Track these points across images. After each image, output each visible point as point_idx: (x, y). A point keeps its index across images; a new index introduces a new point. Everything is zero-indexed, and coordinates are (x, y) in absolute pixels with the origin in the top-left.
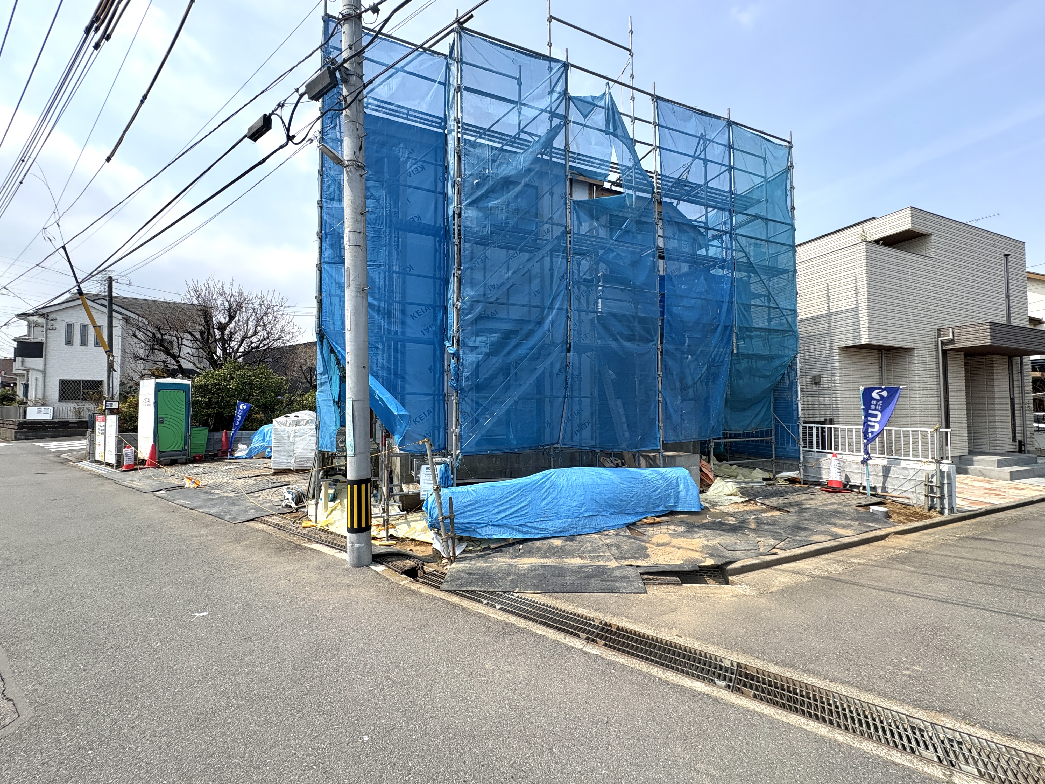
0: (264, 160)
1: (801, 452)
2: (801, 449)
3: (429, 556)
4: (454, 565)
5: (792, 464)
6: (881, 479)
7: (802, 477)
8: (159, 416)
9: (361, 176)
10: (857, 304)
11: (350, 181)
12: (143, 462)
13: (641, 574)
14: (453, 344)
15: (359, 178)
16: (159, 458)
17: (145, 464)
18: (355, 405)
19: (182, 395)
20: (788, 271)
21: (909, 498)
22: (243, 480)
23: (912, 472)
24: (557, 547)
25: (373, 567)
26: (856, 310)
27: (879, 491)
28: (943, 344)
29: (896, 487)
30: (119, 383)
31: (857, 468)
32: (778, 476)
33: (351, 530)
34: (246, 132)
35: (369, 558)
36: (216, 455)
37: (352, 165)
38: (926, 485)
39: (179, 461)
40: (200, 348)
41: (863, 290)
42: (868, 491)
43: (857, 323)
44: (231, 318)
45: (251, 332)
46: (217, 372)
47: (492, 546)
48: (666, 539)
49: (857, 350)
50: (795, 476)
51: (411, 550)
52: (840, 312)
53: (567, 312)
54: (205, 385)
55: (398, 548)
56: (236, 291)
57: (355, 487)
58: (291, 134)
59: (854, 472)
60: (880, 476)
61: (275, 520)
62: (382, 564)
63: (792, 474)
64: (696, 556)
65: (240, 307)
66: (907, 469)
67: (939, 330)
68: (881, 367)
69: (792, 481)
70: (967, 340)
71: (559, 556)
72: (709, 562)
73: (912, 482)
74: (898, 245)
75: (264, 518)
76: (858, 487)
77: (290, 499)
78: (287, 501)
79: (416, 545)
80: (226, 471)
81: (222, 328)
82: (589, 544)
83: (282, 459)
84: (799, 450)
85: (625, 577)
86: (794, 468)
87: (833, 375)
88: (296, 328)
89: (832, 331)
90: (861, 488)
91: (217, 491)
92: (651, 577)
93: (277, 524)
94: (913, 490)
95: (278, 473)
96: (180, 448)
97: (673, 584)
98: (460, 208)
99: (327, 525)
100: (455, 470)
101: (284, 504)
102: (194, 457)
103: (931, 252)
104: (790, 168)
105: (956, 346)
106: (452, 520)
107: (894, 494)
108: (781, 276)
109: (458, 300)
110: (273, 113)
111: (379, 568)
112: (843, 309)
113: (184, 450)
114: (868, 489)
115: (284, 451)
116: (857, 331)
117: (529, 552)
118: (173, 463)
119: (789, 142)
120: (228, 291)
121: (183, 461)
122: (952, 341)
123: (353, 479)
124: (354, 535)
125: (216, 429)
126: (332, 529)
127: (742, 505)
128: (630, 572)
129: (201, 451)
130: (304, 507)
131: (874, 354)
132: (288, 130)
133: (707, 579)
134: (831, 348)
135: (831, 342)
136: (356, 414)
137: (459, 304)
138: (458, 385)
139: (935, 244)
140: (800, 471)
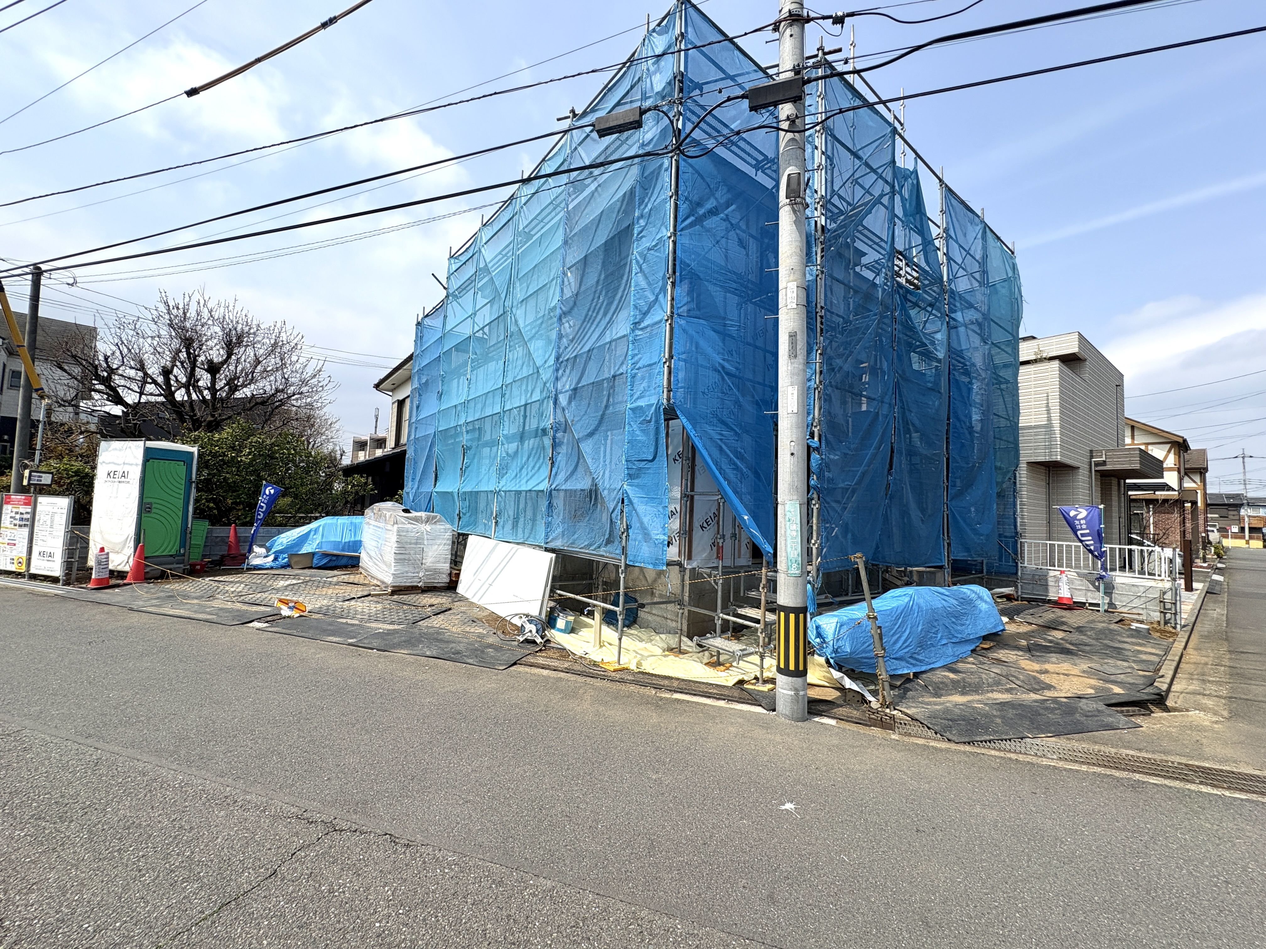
1: (1019, 568)
2: (1019, 564)
5: (1002, 581)
7: (1020, 593)
8: (144, 500)
10: (1050, 420)
12: (122, 575)
13: (1107, 706)
14: (813, 438)
17: (125, 579)
18: (803, 510)
19: (182, 469)
20: (1009, 382)
21: (1140, 614)
23: (1142, 589)
24: (956, 681)
25: (817, 720)
26: (1048, 426)
28: (1097, 464)
29: (1125, 604)
36: (219, 563)
38: (1161, 601)
41: (1055, 408)
42: (1101, 608)
43: (1049, 440)
44: (230, 355)
46: (217, 436)
48: (1034, 665)
50: (1011, 592)
52: (1028, 427)
63: (1008, 590)
64: (1093, 682)
66: (1137, 586)
67: (1091, 451)
68: (1049, 483)
69: (1008, 597)
70: (1114, 463)
71: (976, 692)
72: (1116, 688)
73: (1143, 599)
74: (1072, 366)
77: (534, 631)
78: (529, 634)
81: (213, 369)
83: (407, 572)
84: (1017, 566)
90: (1087, 605)
97: (1144, 715)
99: (638, 667)
100: (816, 591)
101: (521, 639)
102: (192, 567)
103: (1086, 376)
105: (1108, 467)
107: (1123, 610)
109: (820, 382)
112: (1033, 424)
113: (180, 554)
114: (1102, 606)
115: (410, 560)
116: (1049, 447)
117: (939, 688)
119: (1013, 253)
125: (221, 522)
126: (651, 671)
133: (1152, 708)
136: (804, 521)
137: (822, 387)
138: (821, 487)
139: (1088, 370)
140: (1016, 587)
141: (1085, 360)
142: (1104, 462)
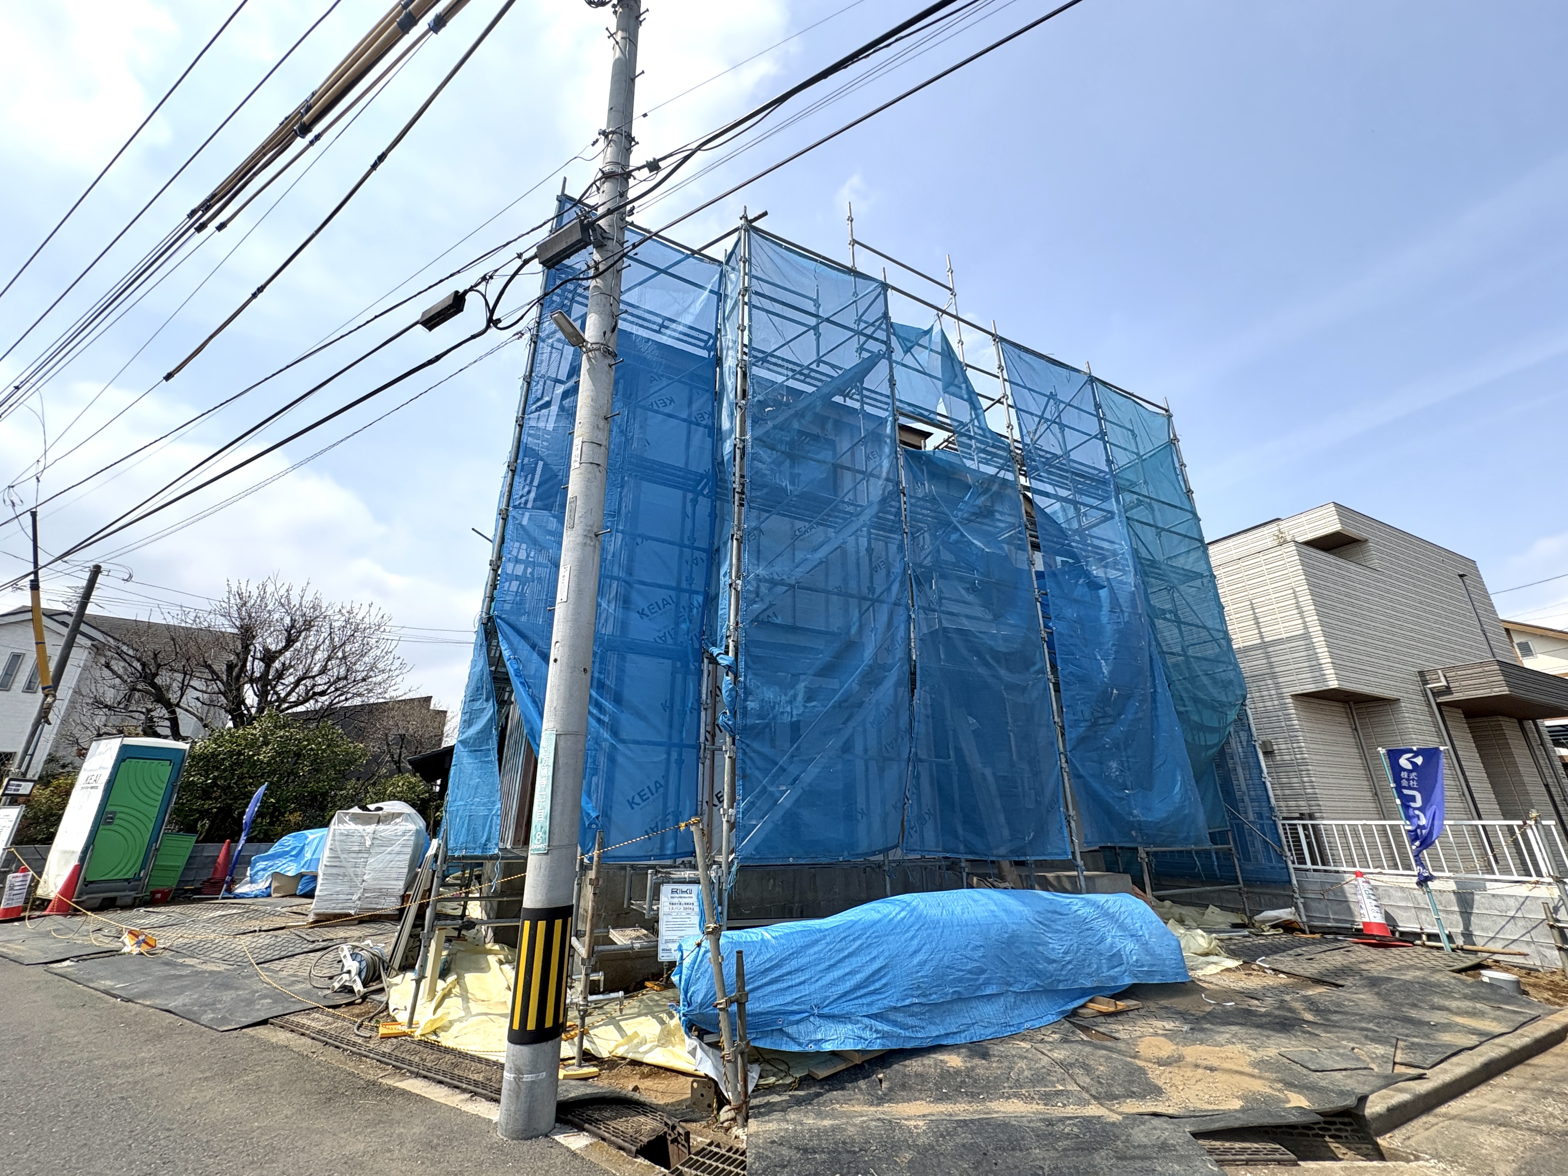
0: (438, 358)
1: (1292, 871)
2: (1291, 865)
3: (680, 1103)
4: (753, 1125)
5: (1276, 896)
6: (1457, 918)
7: (1305, 919)
8: (109, 809)
9: (610, 366)
10: (1306, 628)
11: (591, 371)
12: (44, 903)
13: (1196, 1135)
14: (727, 653)
15: (607, 368)
16: (81, 894)
17: (45, 909)
18: (562, 744)
19: (166, 770)
20: (1202, 576)
21: (1525, 955)
22: (249, 937)
23: (1512, 902)
24: (958, 1072)
25: (559, 1138)
26: (1306, 636)
27: (1460, 941)
28: (1436, 693)
29: (1492, 935)
30: (44, 758)
31: (1403, 899)
32: (1257, 918)
33: (518, 1037)
34: (418, 317)
35: (550, 1111)
36: (197, 891)
37: (599, 349)
38: (1552, 927)
39: (119, 902)
40: (221, 692)
41: (1309, 608)
42: (1444, 943)
43: (1313, 657)
44: (290, 642)
45: (316, 670)
46: (241, 732)
47: (822, 1073)
48: (1167, 1049)
49: (1316, 701)
50: (1291, 917)
51: (636, 1089)
52: (1280, 641)
53: (908, 610)
54: (213, 754)
55: (604, 1085)
56: (309, 598)
57: (542, 925)
58: (495, 318)
59: (1398, 907)
60: (1453, 912)
61: (316, 1022)
62: (581, 1129)
63: (1285, 914)
64: (1260, 1087)
65: (308, 625)
66: (1501, 897)
67: (1421, 674)
68: (1356, 729)
69: (1288, 927)
70: (1467, 688)
71: (973, 1096)
72: (1298, 1100)
73: (1521, 923)
74: (1336, 550)
75: (292, 1018)
76: (1418, 936)
77: (354, 972)
78: (346, 977)
79: (644, 1076)
80: (212, 921)
81: (269, 657)
82: (1022, 1064)
83: (338, 893)
84: (1287, 868)
85: (1164, 1147)
86: (1281, 903)
87: (1293, 739)
88: (397, 663)
89: (1277, 670)
90: (1424, 937)
91: (188, 961)
92: (1217, 1144)
93: (319, 1032)
94: (1527, 938)
95: (324, 920)
96: (130, 875)
97: (1279, 1162)
98: (744, 441)
99: (435, 1033)
100: (725, 895)
101: (337, 985)
102: (153, 893)
103: (1375, 563)
104: (1173, 442)
105: (1457, 696)
106: (741, 1005)
107: (1491, 946)
108: (1190, 584)
109: (738, 577)
110: (471, 289)
111: (576, 1141)
112: (1284, 636)
113: (137, 878)
114: (1444, 938)
115: (345, 876)
116: (1317, 668)
117: (903, 1086)
118: (107, 905)
119: (1167, 411)
120: (295, 601)
121: (129, 901)
122: (1448, 690)
123: (538, 906)
124: (525, 1051)
125: (211, 837)
126: (446, 1040)
127: (1241, 974)
128: (1164, 1131)
129: (170, 882)
130: (382, 990)
131: (1337, 707)
132: (492, 312)
133: (1333, 1145)
134: (1281, 697)
135: (1277, 686)
136: (561, 761)
137: (739, 582)
138: (735, 723)
139: (1375, 554)
140: (1297, 908)
141: (1366, 541)
142: (1448, 687)
